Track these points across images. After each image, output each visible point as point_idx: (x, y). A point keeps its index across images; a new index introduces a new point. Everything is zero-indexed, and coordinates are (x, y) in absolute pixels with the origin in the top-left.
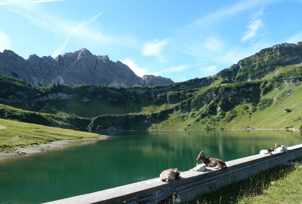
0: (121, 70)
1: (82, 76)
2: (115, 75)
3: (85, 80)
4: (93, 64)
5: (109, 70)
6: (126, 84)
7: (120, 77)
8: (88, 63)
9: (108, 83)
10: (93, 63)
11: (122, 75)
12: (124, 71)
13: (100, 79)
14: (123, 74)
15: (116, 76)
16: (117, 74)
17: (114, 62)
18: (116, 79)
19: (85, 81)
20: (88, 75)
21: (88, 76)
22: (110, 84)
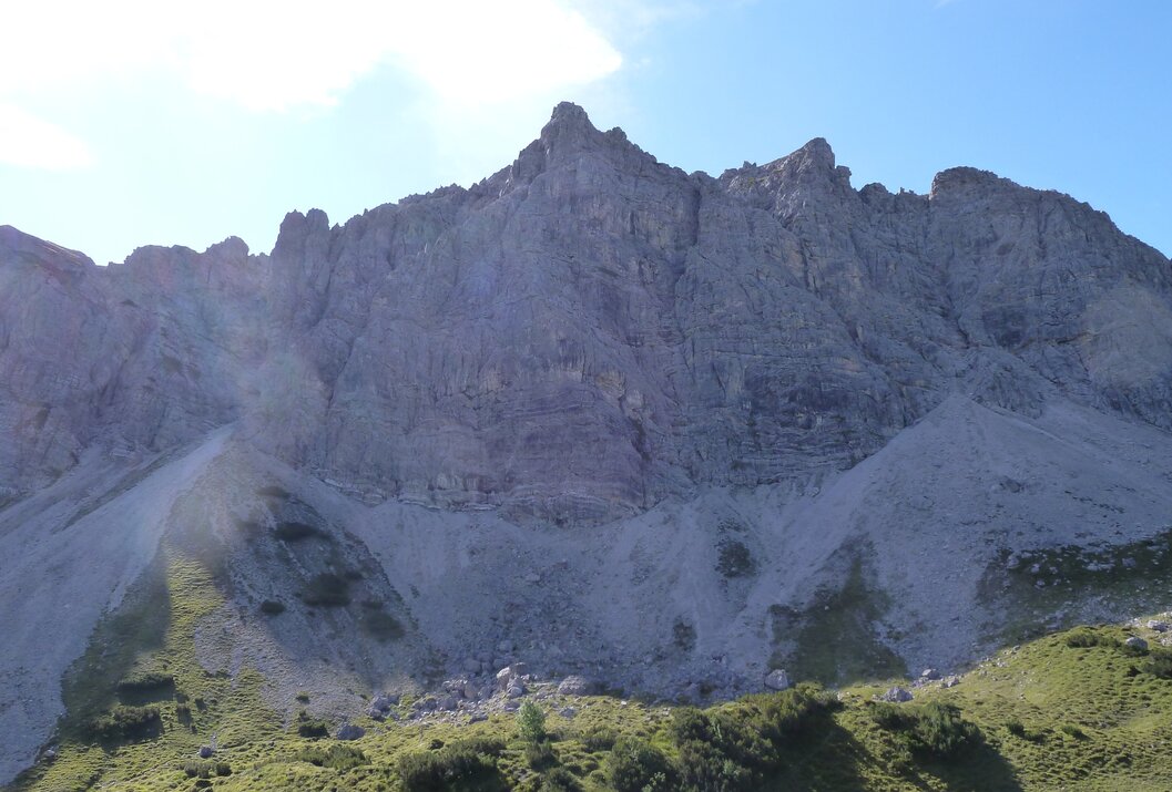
0: (1004, 250)
1: (491, 381)
2: (939, 326)
3: (530, 426)
4: (648, 236)
5: (855, 273)
6: (1116, 406)
7: (1010, 340)
8: (588, 234)
9: (855, 420)
10: (653, 226)
11: (1030, 300)
12: (1042, 255)
13: (736, 387)
14: (1040, 294)
15: (956, 337)
16: (970, 312)
17: (907, 198)
18: (961, 365)
19: (531, 438)
20: (569, 360)
21: (577, 375)
22: (882, 441)
